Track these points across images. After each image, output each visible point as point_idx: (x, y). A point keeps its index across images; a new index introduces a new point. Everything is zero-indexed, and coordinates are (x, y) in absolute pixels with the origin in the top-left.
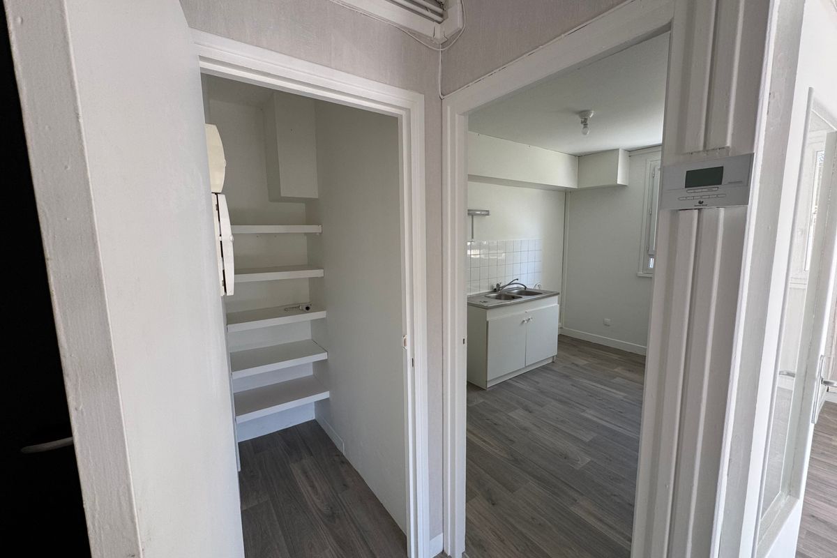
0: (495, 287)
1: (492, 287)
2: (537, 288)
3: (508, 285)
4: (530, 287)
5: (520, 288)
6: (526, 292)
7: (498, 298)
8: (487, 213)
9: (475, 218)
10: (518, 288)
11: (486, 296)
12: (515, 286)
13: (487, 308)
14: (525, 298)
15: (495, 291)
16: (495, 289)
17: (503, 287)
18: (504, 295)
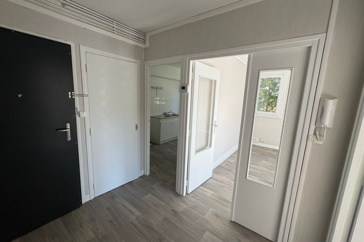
0: (164, 113)
1: (163, 113)
3: (169, 113)
4: (176, 113)
6: (174, 115)
7: (165, 116)
8: (162, 88)
9: (158, 90)
10: (172, 114)
11: (161, 115)
12: (171, 113)
13: (160, 119)
14: (174, 117)
17: (167, 113)
18: (166, 115)
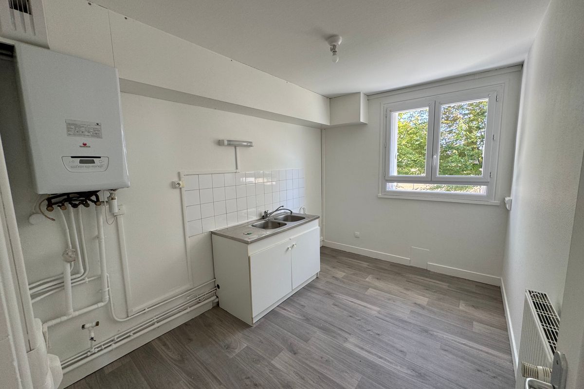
0: (263, 213)
1: (261, 213)
2: (302, 212)
3: (275, 211)
4: (296, 211)
5: (287, 213)
6: (291, 217)
7: (265, 227)
8: (249, 145)
9: (238, 149)
12: (283, 211)
13: (247, 243)
14: (290, 224)
15: (263, 218)
16: (263, 216)
17: (271, 214)
